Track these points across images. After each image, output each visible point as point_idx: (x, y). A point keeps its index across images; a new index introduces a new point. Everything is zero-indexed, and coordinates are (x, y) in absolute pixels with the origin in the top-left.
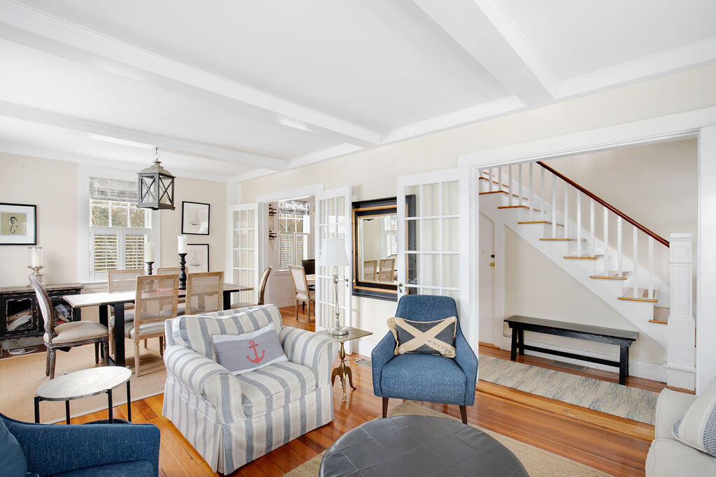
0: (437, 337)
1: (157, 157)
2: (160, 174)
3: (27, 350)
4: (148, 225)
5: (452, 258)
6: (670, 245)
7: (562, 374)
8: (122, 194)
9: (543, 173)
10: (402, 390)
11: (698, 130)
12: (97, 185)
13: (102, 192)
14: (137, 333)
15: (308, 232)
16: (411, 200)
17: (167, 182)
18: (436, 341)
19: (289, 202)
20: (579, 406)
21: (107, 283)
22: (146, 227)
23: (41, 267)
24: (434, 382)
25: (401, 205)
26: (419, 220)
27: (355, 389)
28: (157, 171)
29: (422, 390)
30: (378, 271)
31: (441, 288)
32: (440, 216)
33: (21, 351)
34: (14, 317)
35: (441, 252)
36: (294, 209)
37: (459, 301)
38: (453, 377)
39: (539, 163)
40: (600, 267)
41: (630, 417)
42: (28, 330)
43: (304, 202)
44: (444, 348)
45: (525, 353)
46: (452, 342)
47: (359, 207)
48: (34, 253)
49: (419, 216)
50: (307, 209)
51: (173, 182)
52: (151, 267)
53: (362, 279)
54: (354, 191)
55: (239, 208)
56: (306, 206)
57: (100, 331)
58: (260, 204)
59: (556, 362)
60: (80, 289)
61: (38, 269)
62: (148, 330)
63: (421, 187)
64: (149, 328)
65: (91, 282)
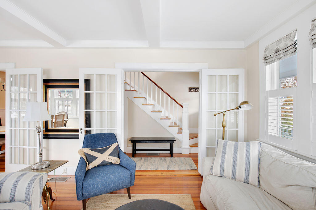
0: (110, 155)
5: (112, 114)
6: (183, 107)
7: (153, 158)
9: (143, 77)
10: (97, 191)
11: (201, 70)
16: (88, 82)
18: (110, 157)
20: (164, 170)
24: (115, 180)
25: (82, 84)
26: (94, 93)
27: (54, 200)
29: (109, 187)
30: (54, 121)
31: (106, 128)
32: (106, 92)
35: (106, 110)
37: (117, 134)
38: (124, 174)
39: (141, 72)
40: (163, 115)
41: (180, 169)
44: (114, 160)
45: (137, 153)
46: (117, 156)
47: (49, 83)
49: (94, 91)
53: (50, 127)
54: (44, 72)
59: (149, 154)
63: (95, 76)
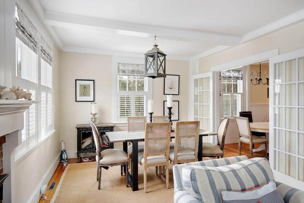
1: (155, 42)
2: (158, 53)
3: (90, 159)
4: (146, 89)
8: (133, 71)
12: (121, 67)
13: (124, 71)
14: (146, 162)
15: (241, 92)
17: (162, 58)
19: (229, 71)
21: (127, 123)
22: (145, 90)
23: (96, 114)
28: (156, 51)
33: (88, 160)
34: (85, 140)
36: (232, 76)
42: (90, 149)
43: (238, 71)
48: (93, 106)
50: (241, 76)
51: (165, 59)
52: (151, 116)
55: (198, 76)
56: (240, 73)
57: (124, 158)
58: (214, 72)
60: (113, 127)
61: (95, 114)
62: (152, 161)
64: (153, 159)
65: (119, 123)
